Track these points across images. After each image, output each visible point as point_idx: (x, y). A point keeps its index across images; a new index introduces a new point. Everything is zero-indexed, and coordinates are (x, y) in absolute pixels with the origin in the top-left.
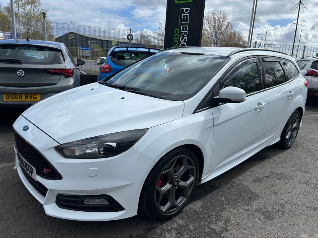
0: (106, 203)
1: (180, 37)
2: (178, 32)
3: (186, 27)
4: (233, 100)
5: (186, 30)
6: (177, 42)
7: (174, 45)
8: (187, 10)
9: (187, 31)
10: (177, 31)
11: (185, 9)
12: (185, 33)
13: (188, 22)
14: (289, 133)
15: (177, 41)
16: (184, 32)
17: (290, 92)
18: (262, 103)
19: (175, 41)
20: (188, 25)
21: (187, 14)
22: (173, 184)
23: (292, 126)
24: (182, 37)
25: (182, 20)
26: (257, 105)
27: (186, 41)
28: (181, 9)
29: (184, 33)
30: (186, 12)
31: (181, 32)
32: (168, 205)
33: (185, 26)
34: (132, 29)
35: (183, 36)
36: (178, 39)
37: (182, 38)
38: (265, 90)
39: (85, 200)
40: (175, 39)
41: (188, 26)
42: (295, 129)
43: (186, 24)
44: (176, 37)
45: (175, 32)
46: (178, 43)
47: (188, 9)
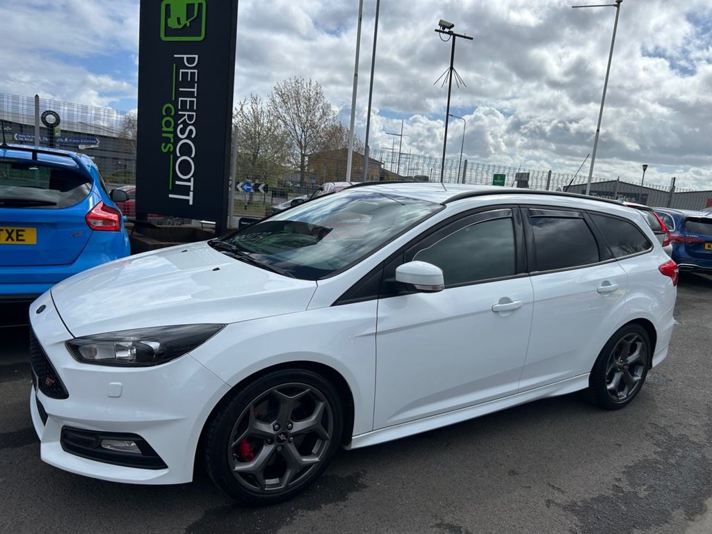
1: (176, 126)
2: (173, 114)
3: (192, 102)
5: (191, 109)
6: (169, 138)
7: (164, 144)
8: (191, 60)
9: (194, 111)
10: (168, 110)
11: (185, 56)
12: (190, 117)
13: (195, 90)
15: (171, 136)
16: (187, 113)
19: (164, 135)
20: (195, 97)
21: (191, 71)
24: (181, 126)
25: (179, 85)
27: (193, 136)
28: (175, 56)
29: (186, 117)
30: (190, 64)
31: (180, 113)
33: (188, 99)
34: (40, 97)
35: (186, 125)
36: (171, 129)
37: (181, 129)
39: (102, 440)
40: (165, 129)
41: (195, 99)
43: (191, 94)
44: (168, 124)
45: (164, 113)
46: (172, 141)
47: (195, 58)
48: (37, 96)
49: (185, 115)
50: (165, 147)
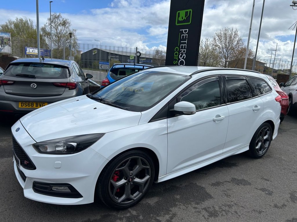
0: (68, 190)
1: (179, 54)
2: (178, 50)
3: (185, 46)
4: (184, 113)
5: (185, 48)
6: (176, 59)
7: (174, 61)
8: (185, 31)
9: (185, 49)
10: (177, 49)
11: (184, 30)
12: (184, 51)
13: (186, 42)
14: (260, 144)
16: (183, 50)
17: (256, 106)
18: (221, 116)
19: (175, 58)
21: (185, 35)
22: (127, 180)
23: (263, 137)
24: (181, 54)
25: (181, 40)
26: (216, 117)
27: (185, 58)
28: (180, 30)
29: (183, 51)
30: (185, 32)
31: (181, 50)
32: (124, 197)
33: (184, 45)
34: (138, 48)
35: (182, 54)
36: (177, 56)
37: (181, 56)
38: (227, 105)
39: (52, 187)
40: (175, 56)
41: (186, 45)
42: (266, 140)
43: (185, 43)
44: (176, 54)
45: (175, 50)
46: (177, 60)
47: (187, 30)
48: (137, 47)
49: (182, 51)
50: (175, 62)
